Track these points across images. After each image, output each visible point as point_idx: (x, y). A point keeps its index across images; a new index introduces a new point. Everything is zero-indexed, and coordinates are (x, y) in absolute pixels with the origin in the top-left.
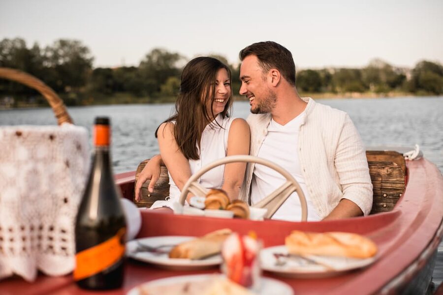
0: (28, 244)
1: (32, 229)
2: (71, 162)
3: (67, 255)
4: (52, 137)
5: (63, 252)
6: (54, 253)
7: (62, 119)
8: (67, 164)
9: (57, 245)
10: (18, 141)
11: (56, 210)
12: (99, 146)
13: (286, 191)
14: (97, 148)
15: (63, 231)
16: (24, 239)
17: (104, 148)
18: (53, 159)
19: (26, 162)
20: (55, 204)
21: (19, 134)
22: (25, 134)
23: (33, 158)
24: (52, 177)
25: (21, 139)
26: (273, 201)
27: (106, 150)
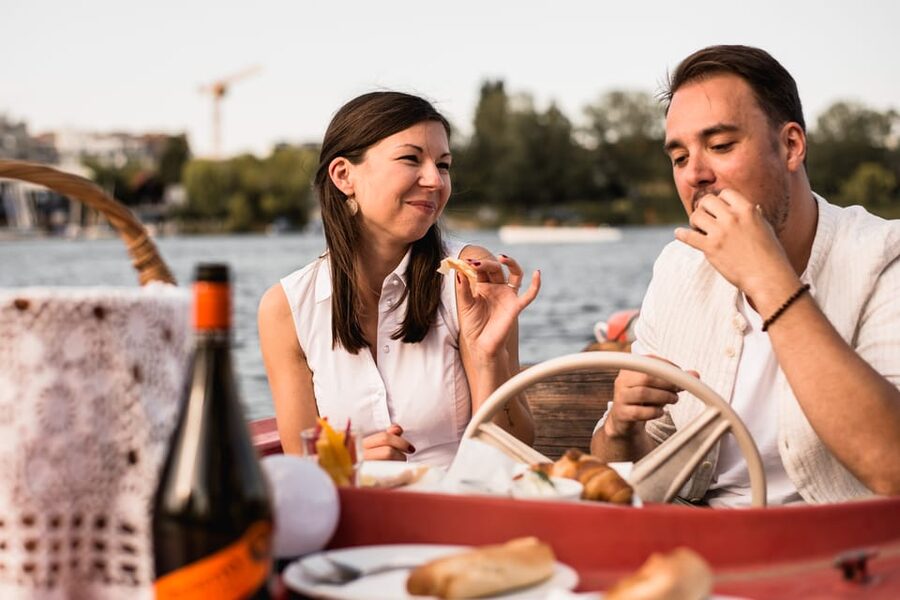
0: (42, 558)
1: (55, 523)
2: (146, 369)
3: (136, 583)
4: (99, 312)
5: (128, 577)
6: (107, 580)
7: (148, 272)
8: (137, 373)
9: (115, 560)
10: (20, 320)
11: (111, 480)
12: (203, 331)
13: (703, 435)
14: (198, 334)
15: (127, 529)
16: (31, 546)
17: (214, 334)
18: (104, 361)
19: (39, 369)
20: (110, 466)
21: (21, 305)
22: (35, 306)
23: (55, 358)
24: (99, 403)
25: (27, 317)
26: (676, 459)
27: (218, 338)
